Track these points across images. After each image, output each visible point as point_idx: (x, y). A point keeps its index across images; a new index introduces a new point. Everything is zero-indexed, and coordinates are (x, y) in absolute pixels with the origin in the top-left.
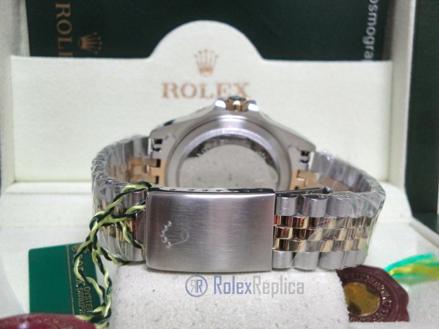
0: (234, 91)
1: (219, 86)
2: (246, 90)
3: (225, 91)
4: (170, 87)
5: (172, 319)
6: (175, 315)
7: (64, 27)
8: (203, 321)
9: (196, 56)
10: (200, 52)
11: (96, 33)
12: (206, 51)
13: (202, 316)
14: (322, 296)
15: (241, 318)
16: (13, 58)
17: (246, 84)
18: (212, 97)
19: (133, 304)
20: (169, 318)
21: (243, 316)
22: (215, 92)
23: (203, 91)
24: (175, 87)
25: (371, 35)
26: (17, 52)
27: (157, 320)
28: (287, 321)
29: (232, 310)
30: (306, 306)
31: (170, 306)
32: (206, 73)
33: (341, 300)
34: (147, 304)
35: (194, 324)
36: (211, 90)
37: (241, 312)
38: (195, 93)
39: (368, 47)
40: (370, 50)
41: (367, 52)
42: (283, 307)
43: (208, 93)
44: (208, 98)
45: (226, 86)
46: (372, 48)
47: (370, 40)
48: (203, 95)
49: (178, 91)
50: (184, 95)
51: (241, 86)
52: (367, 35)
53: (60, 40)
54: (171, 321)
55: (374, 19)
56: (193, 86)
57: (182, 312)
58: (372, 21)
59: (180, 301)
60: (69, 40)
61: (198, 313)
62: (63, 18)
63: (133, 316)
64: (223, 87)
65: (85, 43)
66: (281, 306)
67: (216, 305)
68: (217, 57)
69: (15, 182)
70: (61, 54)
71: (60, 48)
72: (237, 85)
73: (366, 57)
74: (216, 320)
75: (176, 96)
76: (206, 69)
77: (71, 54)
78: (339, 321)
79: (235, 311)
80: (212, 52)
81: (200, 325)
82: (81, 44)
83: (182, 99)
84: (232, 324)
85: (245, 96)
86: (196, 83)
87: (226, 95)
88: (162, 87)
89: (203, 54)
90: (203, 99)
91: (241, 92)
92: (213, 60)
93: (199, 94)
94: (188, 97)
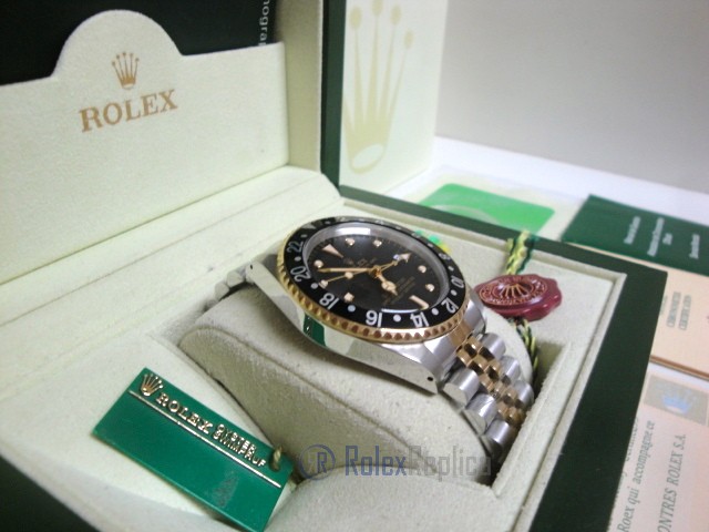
0: (160, 102)
1: (144, 98)
2: (173, 99)
3: (151, 104)
4: (90, 114)
9: (114, 63)
10: (119, 57)
12: (125, 54)
17: (172, 91)
18: (139, 116)
22: (142, 108)
24: (96, 112)
25: (265, 15)
32: (129, 86)
36: (137, 106)
38: (120, 116)
39: (263, 29)
40: (264, 31)
41: (262, 34)
43: (134, 113)
44: (134, 118)
45: (153, 97)
46: (265, 29)
47: (265, 21)
48: (130, 117)
49: (101, 117)
50: (107, 121)
51: (167, 94)
56: (117, 106)
64: (149, 100)
68: (137, 60)
72: (163, 94)
73: (262, 40)
75: (99, 125)
76: (127, 80)
80: (132, 55)
83: (106, 126)
85: (173, 107)
86: (120, 101)
87: (154, 110)
88: (80, 115)
89: (122, 59)
90: (130, 121)
91: (168, 100)
92: (134, 65)
93: (125, 115)
94: (113, 123)
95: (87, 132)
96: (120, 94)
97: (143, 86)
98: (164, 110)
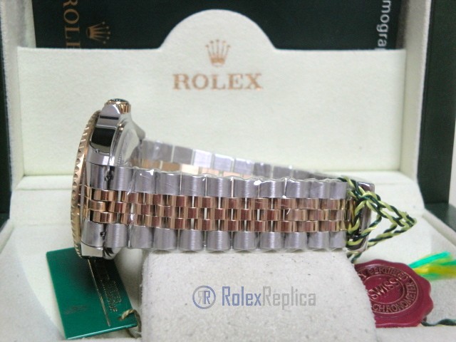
0: (246, 81)
1: (231, 76)
2: (259, 81)
3: (237, 82)
4: (182, 78)
5: (205, 333)
6: (208, 329)
7: (71, 16)
8: (236, 334)
9: (207, 46)
10: (212, 42)
11: (104, 23)
12: (218, 41)
13: (235, 330)
14: (350, 306)
15: (272, 331)
16: (20, 49)
17: (258, 75)
18: (224, 88)
19: (166, 319)
20: (202, 332)
21: (274, 328)
22: (227, 83)
23: (215, 81)
24: (186, 78)
25: (385, 23)
26: (22, 43)
27: (191, 335)
28: (317, 333)
29: (263, 322)
30: (335, 317)
31: (203, 320)
32: (218, 64)
33: (368, 309)
34: (180, 319)
35: (227, 338)
36: (223, 80)
37: (272, 325)
38: (206, 84)
39: (381, 35)
40: (383, 38)
41: (381, 40)
42: (313, 318)
43: (219, 84)
44: (219, 89)
45: (239, 76)
46: (385, 36)
47: (384, 28)
48: (215, 87)
49: (190, 82)
50: (195, 86)
51: (254, 76)
52: (381, 23)
53: (67, 29)
54: (205, 335)
55: (388, 7)
56: (205, 76)
57: (215, 326)
58: (387, 9)
59: (212, 315)
60: (77, 29)
61: (230, 326)
62: (70, 6)
63: (167, 331)
64: (235, 78)
65: (93, 33)
66: (311, 317)
67: (248, 318)
68: (229, 46)
69: (24, 175)
70: (68, 44)
71: (67, 37)
72: (249, 75)
73: (379, 45)
74: (248, 333)
75: (187, 87)
76: (217, 59)
77: (78, 44)
78: (366, 331)
79: (266, 323)
80: (224, 42)
81: (233, 339)
82: (89, 34)
83: (193, 90)
84: (263, 337)
85: (257, 86)
86: (208, 74)
87: (238, 86)
88: (173, 78)
89: (215, 44)
90: (215, 90)
91: (254, 82)
92: (225, 50)
93: (211, 84)
94: (200, 89)
95: (176, 90)
96: (209, 70)
97: (230, 66)
98: (249, 87)
